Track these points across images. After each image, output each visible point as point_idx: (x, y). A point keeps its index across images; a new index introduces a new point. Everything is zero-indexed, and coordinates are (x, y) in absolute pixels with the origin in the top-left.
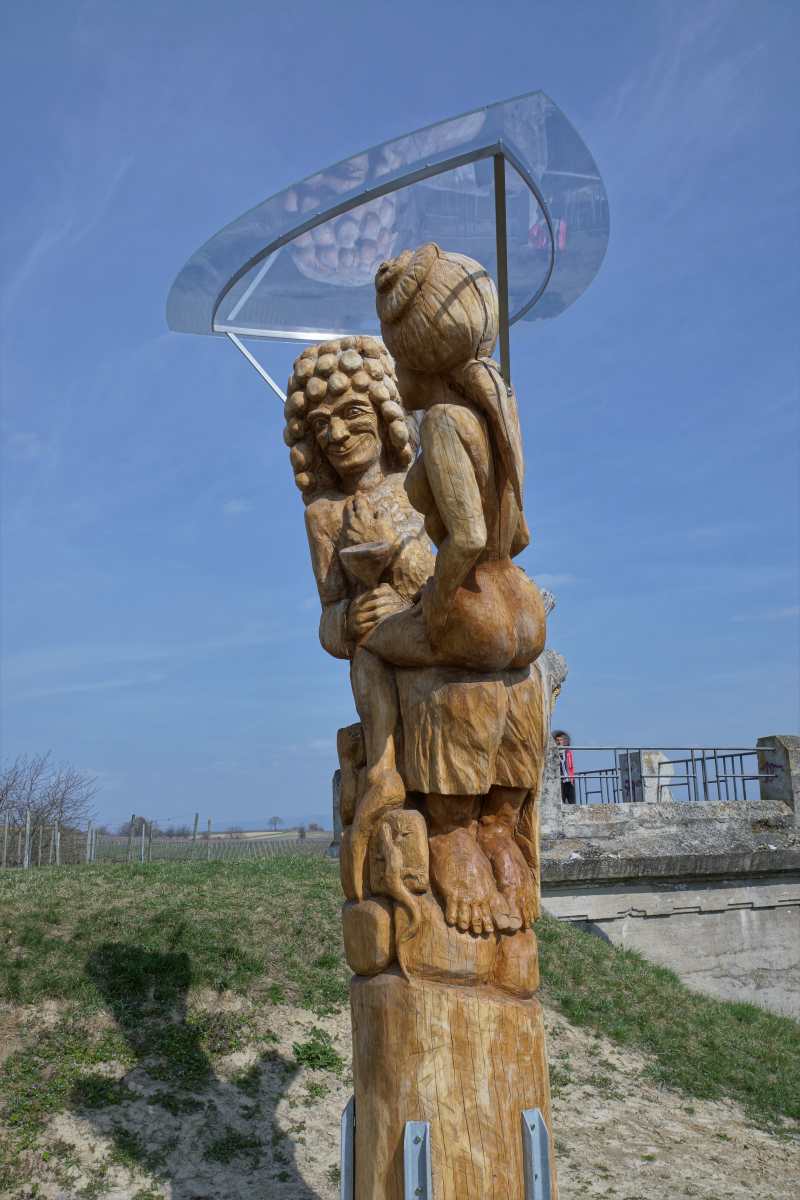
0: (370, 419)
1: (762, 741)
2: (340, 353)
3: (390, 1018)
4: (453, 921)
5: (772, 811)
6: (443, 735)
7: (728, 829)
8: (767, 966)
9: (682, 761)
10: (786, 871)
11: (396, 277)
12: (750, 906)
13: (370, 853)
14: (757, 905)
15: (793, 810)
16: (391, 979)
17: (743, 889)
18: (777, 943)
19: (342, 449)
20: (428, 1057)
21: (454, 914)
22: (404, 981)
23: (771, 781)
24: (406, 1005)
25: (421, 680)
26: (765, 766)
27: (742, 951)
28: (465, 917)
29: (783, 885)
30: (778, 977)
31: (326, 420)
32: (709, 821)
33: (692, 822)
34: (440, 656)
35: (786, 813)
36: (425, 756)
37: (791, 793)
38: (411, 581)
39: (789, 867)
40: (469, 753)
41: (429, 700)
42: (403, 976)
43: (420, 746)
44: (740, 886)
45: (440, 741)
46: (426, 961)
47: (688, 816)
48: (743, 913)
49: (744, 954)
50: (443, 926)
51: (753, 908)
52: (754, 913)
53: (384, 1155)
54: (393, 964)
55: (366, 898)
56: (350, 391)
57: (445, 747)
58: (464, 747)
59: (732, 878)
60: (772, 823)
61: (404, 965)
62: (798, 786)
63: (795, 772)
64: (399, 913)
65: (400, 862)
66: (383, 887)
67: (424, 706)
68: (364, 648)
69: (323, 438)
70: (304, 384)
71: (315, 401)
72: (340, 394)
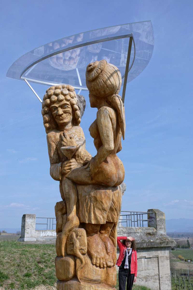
0: (70, 109)
1: (149, 210)
2: (62, 89)
4: (94, 263)
5: (151, 230)
6: (94, 205)
7: (140, 235)
8: (149, 275)
9: (126, 215)
10: (155, 247)
11: (94, 68)
12: (145, 257)
13: (68, 242)
14: (146, 257)
15: (157, 230)
17: (143, 252)
18: (151, 268)
19: (61, 117)
21: (95, 261)
22: (79, 283)
23: (151, 222)
25: (86, 188)
26: (149, 217)
27: (142, 270)
28: (98, 262)
29: (154, 252)
30: (151, 278)
31: (56, 108)
32: (135, 233)
33: (131, 233)
34: (94, 181)
35: (155, 231)
36: (87, 212)
37: (156, 225)
38: (81, 159)
39: (156, 246)
40: (101, 211)
41: (89, 195)
42: (79, 281)
43: (86, 209)
44: (142, 252)
45: (92, 207)
46: (86, 276)
47: (129, 231)
48: (143, 259)
49: (143, 271)
50: (91, 265)
51: (146, 258)
52: (146, 259)
54: (75, 277)
55: (65, 256)
56: (65, 100)
57: (94, 209)
58: (100, 209)
59: (140, 249)
60: (151, 234)
61: (79, 278)
62: (158, 223)
63: (157, 219)
64: (78, 261)
65: (78, 245)
66: (72, 252)
67: (87, 197)
68: (67, 177)
69: (55, 113)
70: (50, 97)
71: (53, 102)
72: (61, 101)
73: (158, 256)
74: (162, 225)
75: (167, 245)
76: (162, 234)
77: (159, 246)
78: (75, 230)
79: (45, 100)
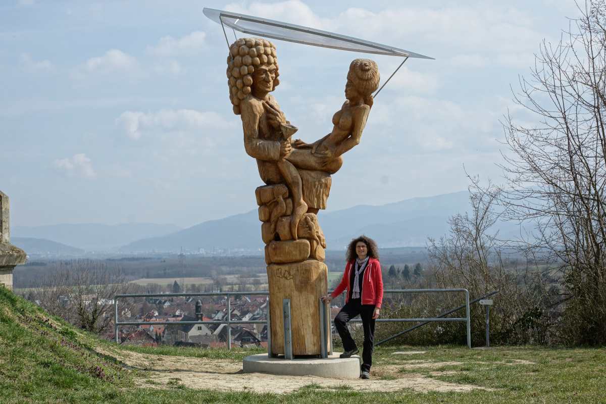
3: (313, 271)
15: (2, 233)
16: (314, 261)
19: (268, 84)
22: (317, 261)
25: (313, 174)
31: (265, 71)
36: (316, 197)
37: (2, 222)
41: (320, 181)
45: (321, 193)
50: (321, 246)
53: (312, 308)
54: (313, 257)
57: (323, 195)
62: (4, 218)
63: (3, 210)
64: (315, 242)
65: (315, 228)
66: (308, 235)
67: (317, 183)
68: (287, 160)
69: (263, 78)
70: (259, 56)
71: (262, 63)
72: (271, 64)
74: (7, 222)
78: (306, 214)
79: (252, 57)
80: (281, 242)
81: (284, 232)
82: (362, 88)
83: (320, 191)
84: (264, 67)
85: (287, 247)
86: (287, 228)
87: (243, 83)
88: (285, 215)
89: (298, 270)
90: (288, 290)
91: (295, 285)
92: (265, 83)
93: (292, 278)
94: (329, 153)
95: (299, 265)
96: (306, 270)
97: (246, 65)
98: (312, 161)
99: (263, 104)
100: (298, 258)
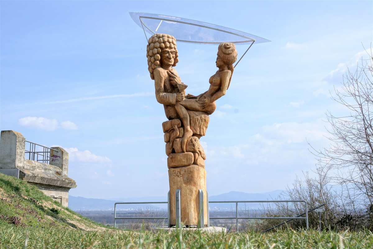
0: (175, 56)
1: (53, 148)
3: (195, 172)
5: (58, 169)
7: (52, 173)
10: (63, 187)
12: (53, 197)
14: (55, 197)
15: (62, 170)
16: (196, 166)
19: (170, 60)
20: (201, 179)
22: (198, 166)
24: (199, 170)
25: (197, 113)
26: (52, 156)
29: (59, 192)
31: (168, 52)
32: (49, 170)
33: (46, 169)
36: (198, 127)
37: (62, 165)
44: (53, 191)
46: (200, 163)
47: (45, 167)
52: (54, 199)
53: (194, 196)
54: (195, 163)
56: (174, 48)
57: (203, 126)
60: (59, 173)
62: (64, 163)
63: (64, 159)
64: (197, 154)
65: (197, 145)
66: (192, 150)
68: (180, 104)
69: (167, 56)
70: (164, 42)
71: (166, 47)
72: (172, 48)
73: (61, 197)
74: (65, 165)
75: (71, 186)
76: (65, 175)
77: (66, 187)
78: (192, 137)
79: (160, 43)
80: (175, 154)
81: (177, 147)
82: (226, 59)
83: (201, 123)
84: (167, 49)
85: (179, 157)
86: (179, 145)
87: (155, 59)
88: (178, 137)
89: (185, 171)
90: (179, 184)
91: (184, 180)
92: (168, 59)
93: (182, 176)
94: (207, 100)
95: (186, 168)
96: (190, 171)
97: (156, 48)
98: (197, 105)
99: (167, 72)
100: (186, 164)
